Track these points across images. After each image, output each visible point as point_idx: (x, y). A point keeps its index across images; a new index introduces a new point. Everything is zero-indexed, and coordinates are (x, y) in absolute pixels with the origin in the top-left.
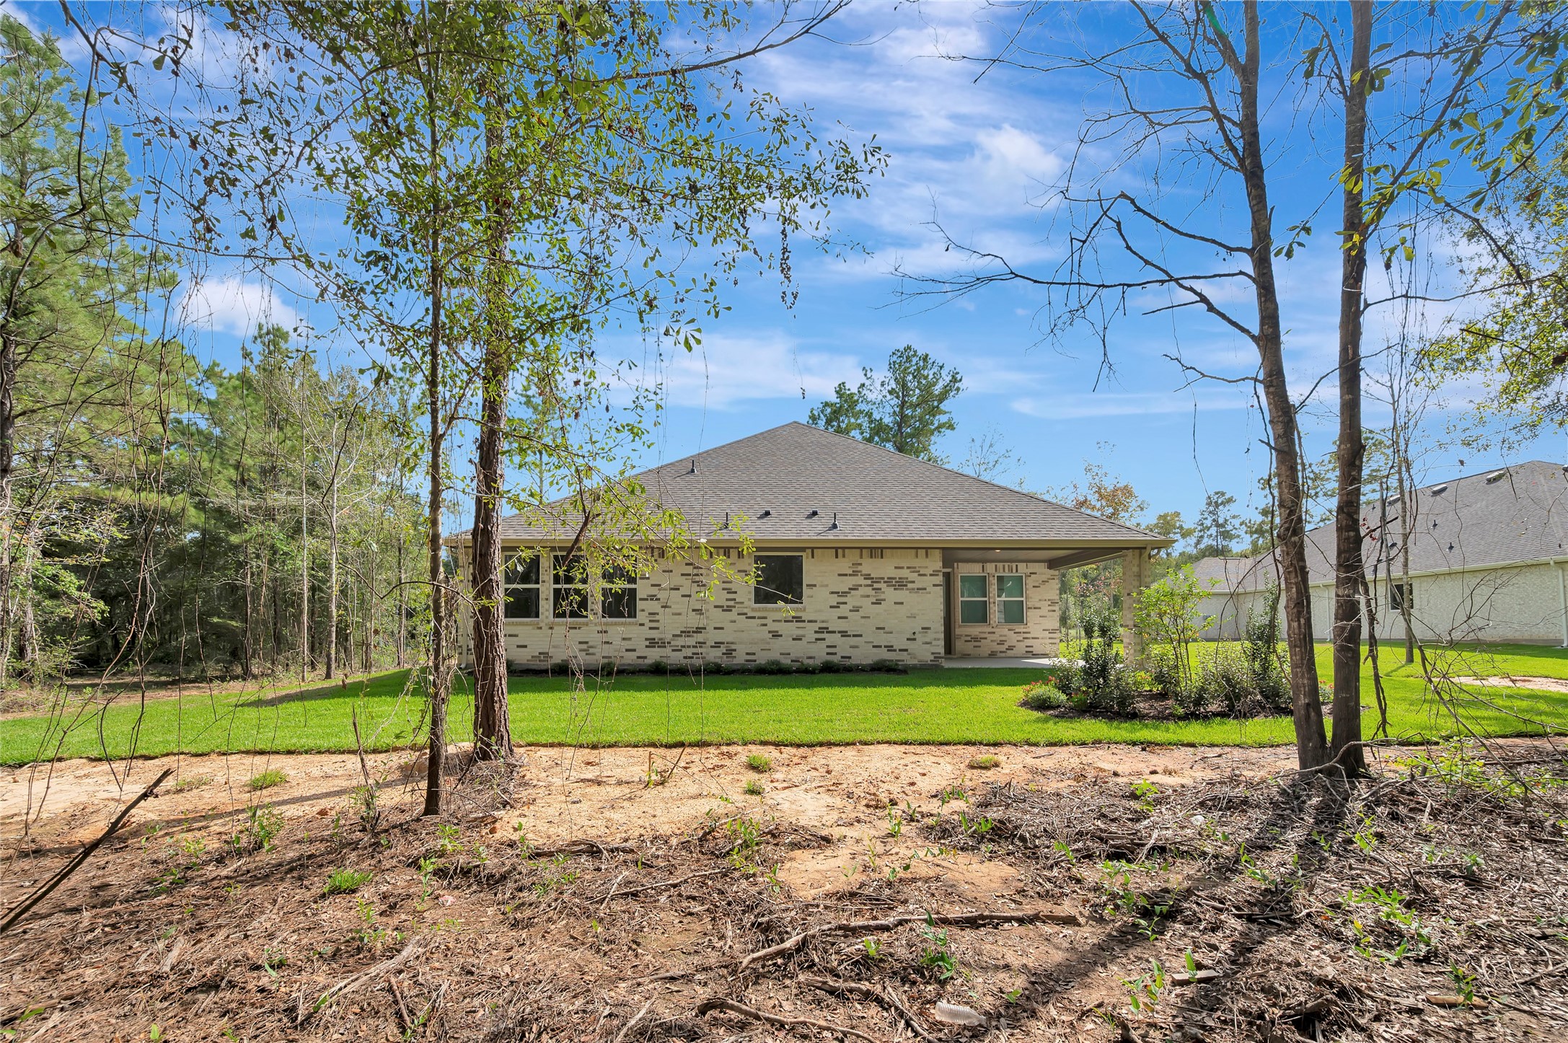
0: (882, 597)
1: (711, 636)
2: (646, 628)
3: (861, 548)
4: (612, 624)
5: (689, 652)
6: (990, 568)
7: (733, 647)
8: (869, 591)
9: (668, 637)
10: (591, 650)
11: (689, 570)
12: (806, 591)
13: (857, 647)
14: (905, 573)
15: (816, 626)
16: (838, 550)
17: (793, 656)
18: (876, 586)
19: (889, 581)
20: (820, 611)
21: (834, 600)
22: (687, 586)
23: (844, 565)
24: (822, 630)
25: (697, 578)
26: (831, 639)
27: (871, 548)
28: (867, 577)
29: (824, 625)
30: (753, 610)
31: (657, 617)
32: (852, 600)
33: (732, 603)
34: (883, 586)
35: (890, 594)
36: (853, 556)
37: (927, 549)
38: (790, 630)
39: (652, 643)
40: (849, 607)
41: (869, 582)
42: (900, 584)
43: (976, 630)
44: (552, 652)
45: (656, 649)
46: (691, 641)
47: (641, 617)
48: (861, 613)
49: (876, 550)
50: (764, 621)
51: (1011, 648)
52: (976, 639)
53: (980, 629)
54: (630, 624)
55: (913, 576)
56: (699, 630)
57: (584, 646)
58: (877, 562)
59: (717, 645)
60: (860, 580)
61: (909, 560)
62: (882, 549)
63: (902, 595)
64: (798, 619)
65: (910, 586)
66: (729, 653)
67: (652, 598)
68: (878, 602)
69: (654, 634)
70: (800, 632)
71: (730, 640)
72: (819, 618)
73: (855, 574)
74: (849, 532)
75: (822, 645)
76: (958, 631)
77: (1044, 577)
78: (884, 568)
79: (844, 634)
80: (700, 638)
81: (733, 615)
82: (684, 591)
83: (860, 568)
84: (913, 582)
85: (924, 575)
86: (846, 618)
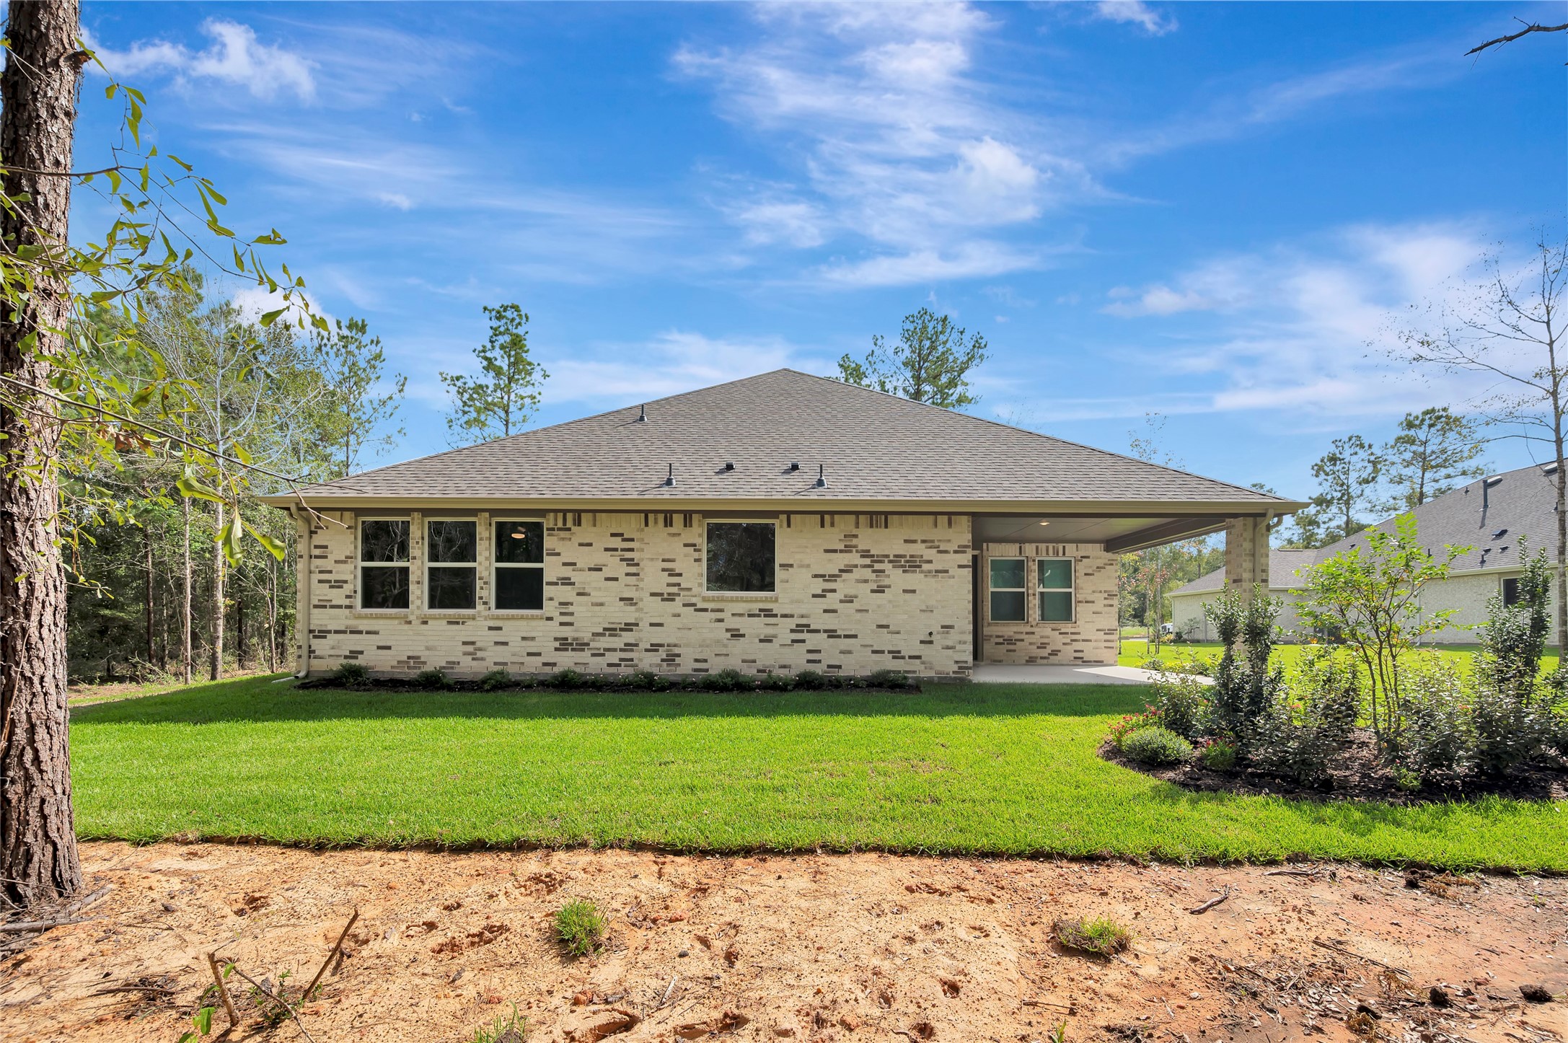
0: (886, 582)
1: (647, 636)
2: (555, 623)
3: (857, 513)
4: (510, 617)
5: (614, 658)
6: (1030, 549)
7: (676, 651)
8: (867, 573)
9: (586, 636)
10: (479, 654)
11: (617, 543)
12: (779, 574)
13: (850, 652)
14: (919, 549)
15: (792, 623)
16: (825, 516)
17: (759, 665)
18: (877, 566)
19: (896, 560)
20: (799, 601)
21: (819, 586)
22: (614, 566)
23: (833, 537)
24: (800, 628)
25: (628, 555)
26: (813, 641)
27: (871, 513)
28: (865, 554)
29: (804, 621)
30: (705, 599)
31: (571, 609)
32: (844, 587)
33: (675, 590)
34: (886, 566)
35: (896, 578)
36: (846, 524)
37: (949, 514)
38: (756, 627)
39: (566, 644)
40: (839, 596)
41: (868, 561)
42: (912, 564)
43: (1009, 629)
44: (424, 655)
45: (570, 653)
46: (618, 642)
47: (549, 608)
48: (856, 605)
49: (879, 517)
50: (719, 615)
51: (1055, 653)
52: (1010, 641)
53: (1016, 629)
54: (533, 617)
55: (930, 554)
56: (629, 627)
57: (470, 648)
58: (880, 533)
59: (655, 648)
60: (854, 558)
61: (923, 529)
62: (887, 514)
63: (914, 580)
64: (768, 613)
65: (926, 567)
66: (671, 659)
67: (567, 582)
68: (880, 590)
69: (566, 632)
70: (770, 631)
71: (672, 640)
72: (796, 612)
73: (848, 549)
74: (840, 490)
75: (802, 648)
76: (987, 631)
77: (1100, 563)
78: (889, 542)
79: (832, 634)
80: (628, 637)
81: (677, 606)
82: (608, 572)
83: (855, 541)
84: (930, 562)
85: (946, 552)
86: (834, 611)
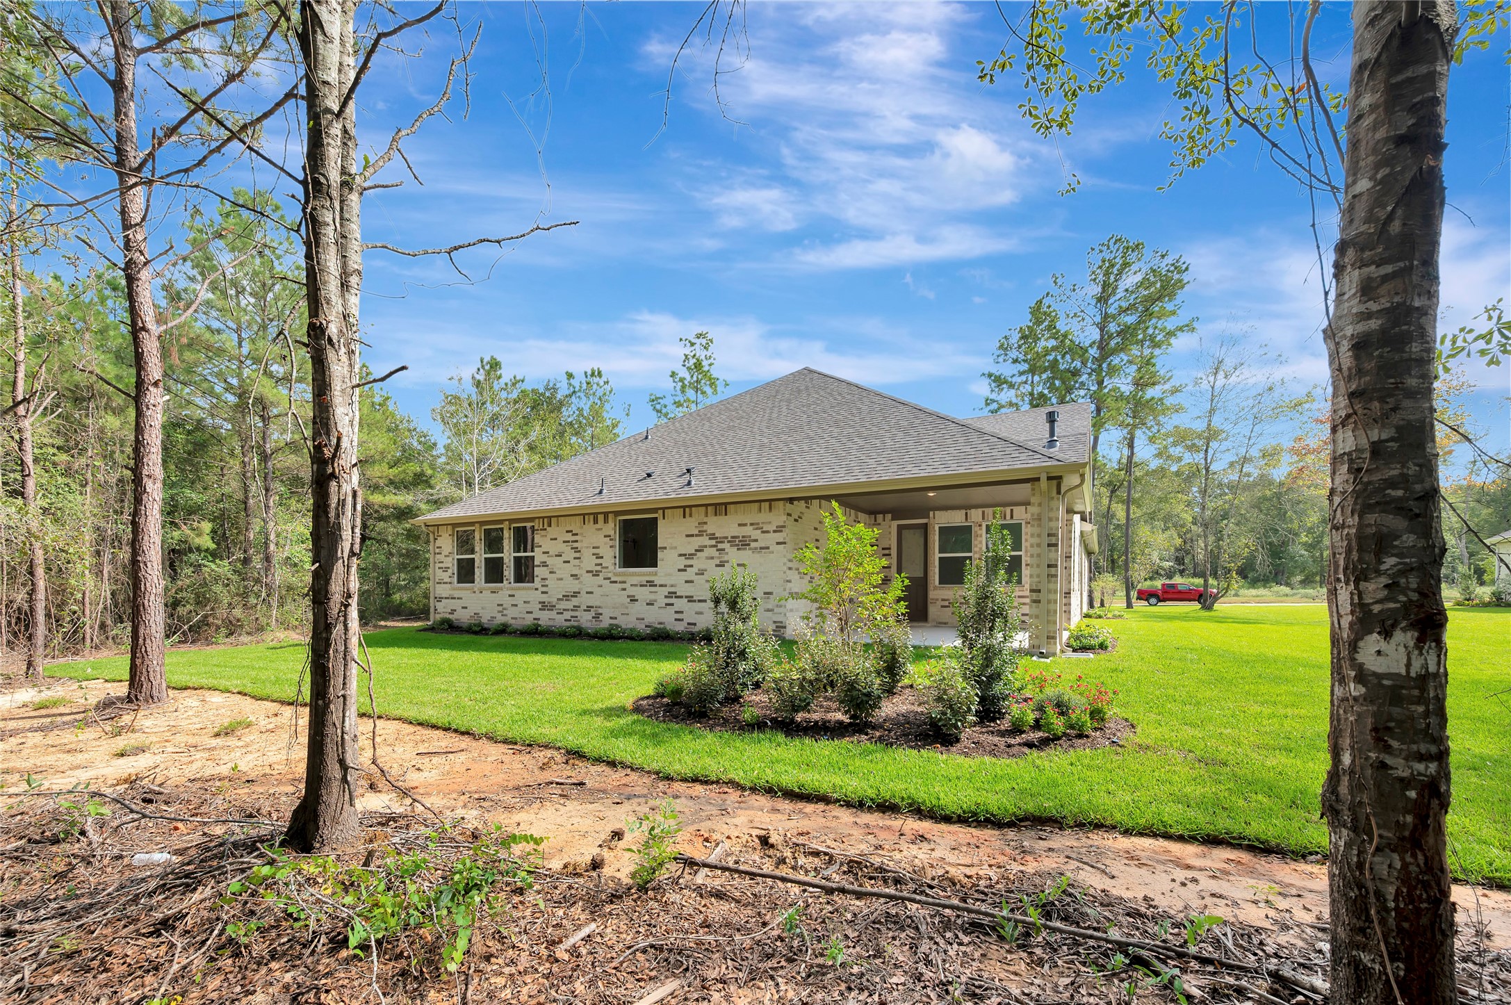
0: (726, 558)
1: (584, 600)
2: (539, 592)
3: (706, 506)
4: (519, 589)
7: (600, 611)
8: (713, 552)
9: (554, 601)
11: (569, 537)
12: (660, 555)
13: (701, 613)
14: (748, 531)
15: (665, 591)
16: (686, 509)
17: (647, 621)
18: (720, 546)
19: (733, 541)
20: (670, 575)
21: (682, 562)
22: (567, 553)
23: (691, 525)
24: (672, 594)
25: (575, 545)
26: (680, 604)
27: (715, 505)
28: (712, 536)
29: (672, 590)
30: (615, 574)
31: (547, 583)
32: (698, 563)
33: (599, 568)
34: (726, 546)
35: (734, 555)
36: (699, 514)
37: (770, 501)
38: (643, 594)
39: (544, 606)
40: (695, 570)
41: (713, 542)
42: (742, 543)
44: (481, 612)
45: (546, 612)
46: (570, 605)
47: (537, 582)
48: (705, 577)
49: (720, 507)
50: (624, 586)
54: (529, 589)
55: (756, 534)
56: (576, 594)
57: (500, 608)
58: (722, 519)
59: (589, 608)
60: (705, 541)
61: (752, 515)
62: (726, 504)
63: (745, 556)
64: (651, 584)
65: (753, 545)
66: (597, 617)
67: (545, 564)
68: (721, 565)
69: (544, 598)
70: (652, 597)
71: (597, 604)
72: (668, 583)
73: (701, 534)
74: (705, 487)
75: (671, 610)
78: (727, 526)
79: (690, 599)
80: (575, 601)
81: (599, 580)
82: (564, 558)
83: (705, 527)
84: (756, 540)
85: (768, 532)
86: (692, 582)
